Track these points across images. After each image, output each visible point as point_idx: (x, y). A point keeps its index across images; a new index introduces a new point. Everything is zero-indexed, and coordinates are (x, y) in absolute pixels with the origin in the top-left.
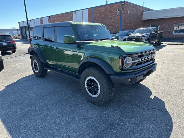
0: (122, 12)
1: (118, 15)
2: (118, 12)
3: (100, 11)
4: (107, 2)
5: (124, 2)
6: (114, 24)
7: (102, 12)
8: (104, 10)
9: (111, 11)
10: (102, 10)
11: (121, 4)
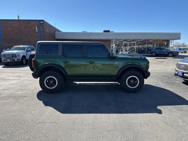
0: (42, 30)
1: (36, 32)
2: (37, 29)
3: (13, 26)
4: (18, 17)
5: (43, 21)
6: (32, 41)
7: (16, 26)
8: (17, 25)
9: (28, 27)
10: (16, 25)
11: (40, 22)
